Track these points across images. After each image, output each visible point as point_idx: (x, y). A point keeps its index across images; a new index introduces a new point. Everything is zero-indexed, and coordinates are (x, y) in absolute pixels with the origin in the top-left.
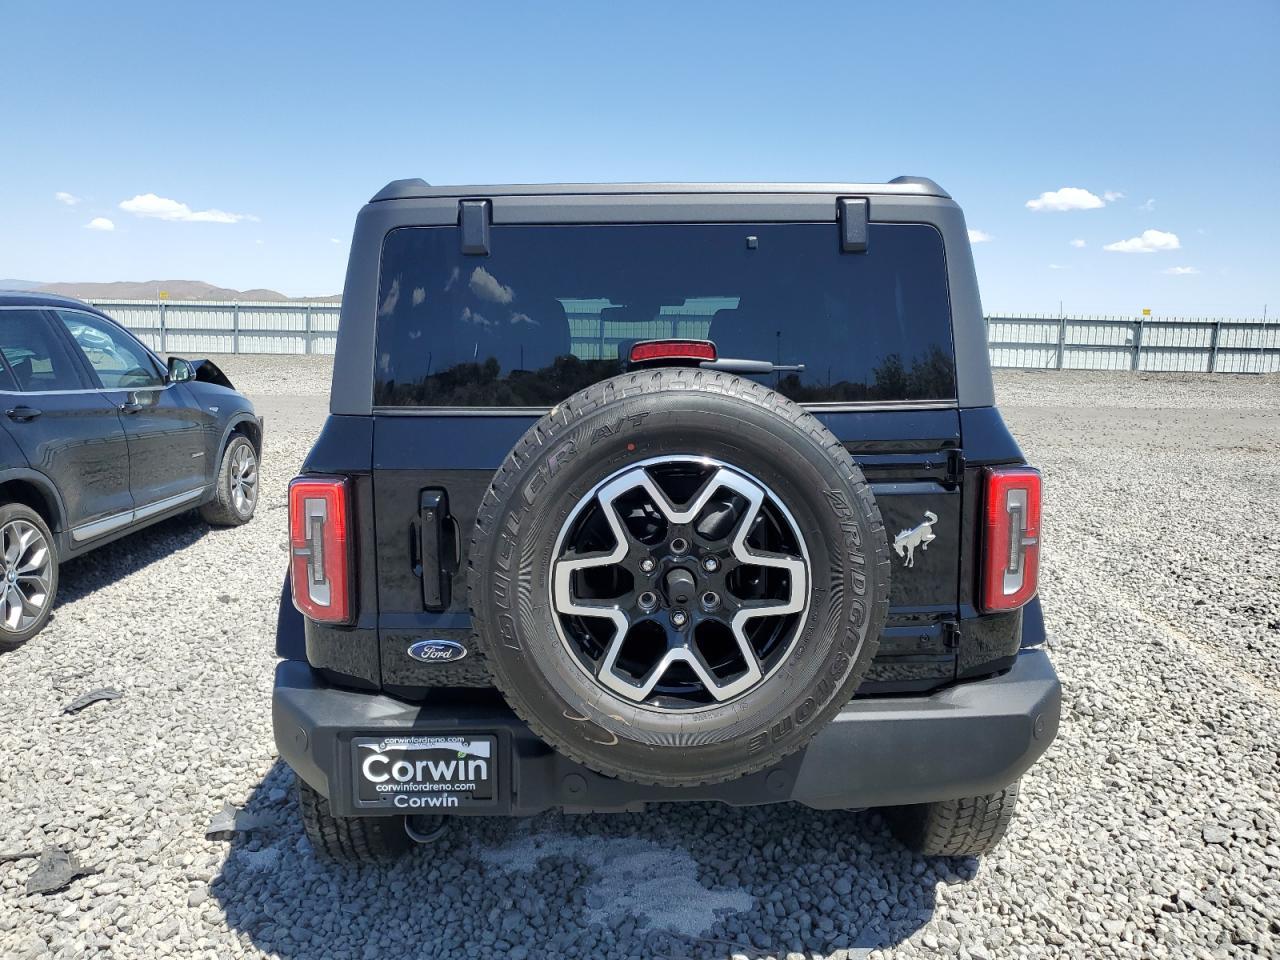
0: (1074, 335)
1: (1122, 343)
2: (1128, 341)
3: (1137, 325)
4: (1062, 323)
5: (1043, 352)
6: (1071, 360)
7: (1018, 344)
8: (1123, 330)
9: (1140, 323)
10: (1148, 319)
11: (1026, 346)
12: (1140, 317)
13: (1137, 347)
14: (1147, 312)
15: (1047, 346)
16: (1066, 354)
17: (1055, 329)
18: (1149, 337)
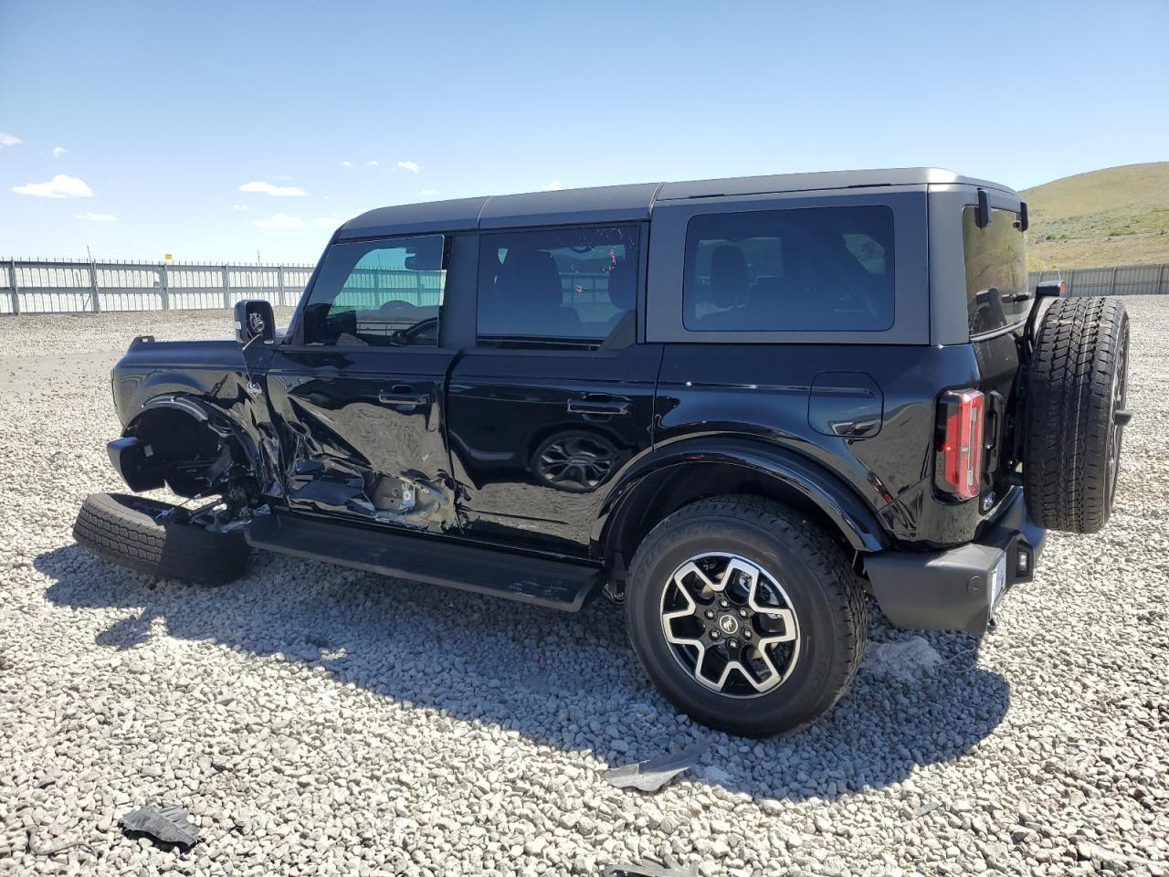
0: (104, 279)
1: (151, 285)
2: (155, 283)
3: (161, 269)
4: (91, 267)
5: (78, 296)
6: (106, 302)
7: (50, 288)
8: (150, 273)
9: (163, 266)
10: (169, 262)
11: (59, 290)
12: (163, 261)
13: (165, 289)
14: (168, 256)
15: (81, 290)
16: (101, 297)
17: (85, 272)
18: (174, 279)
